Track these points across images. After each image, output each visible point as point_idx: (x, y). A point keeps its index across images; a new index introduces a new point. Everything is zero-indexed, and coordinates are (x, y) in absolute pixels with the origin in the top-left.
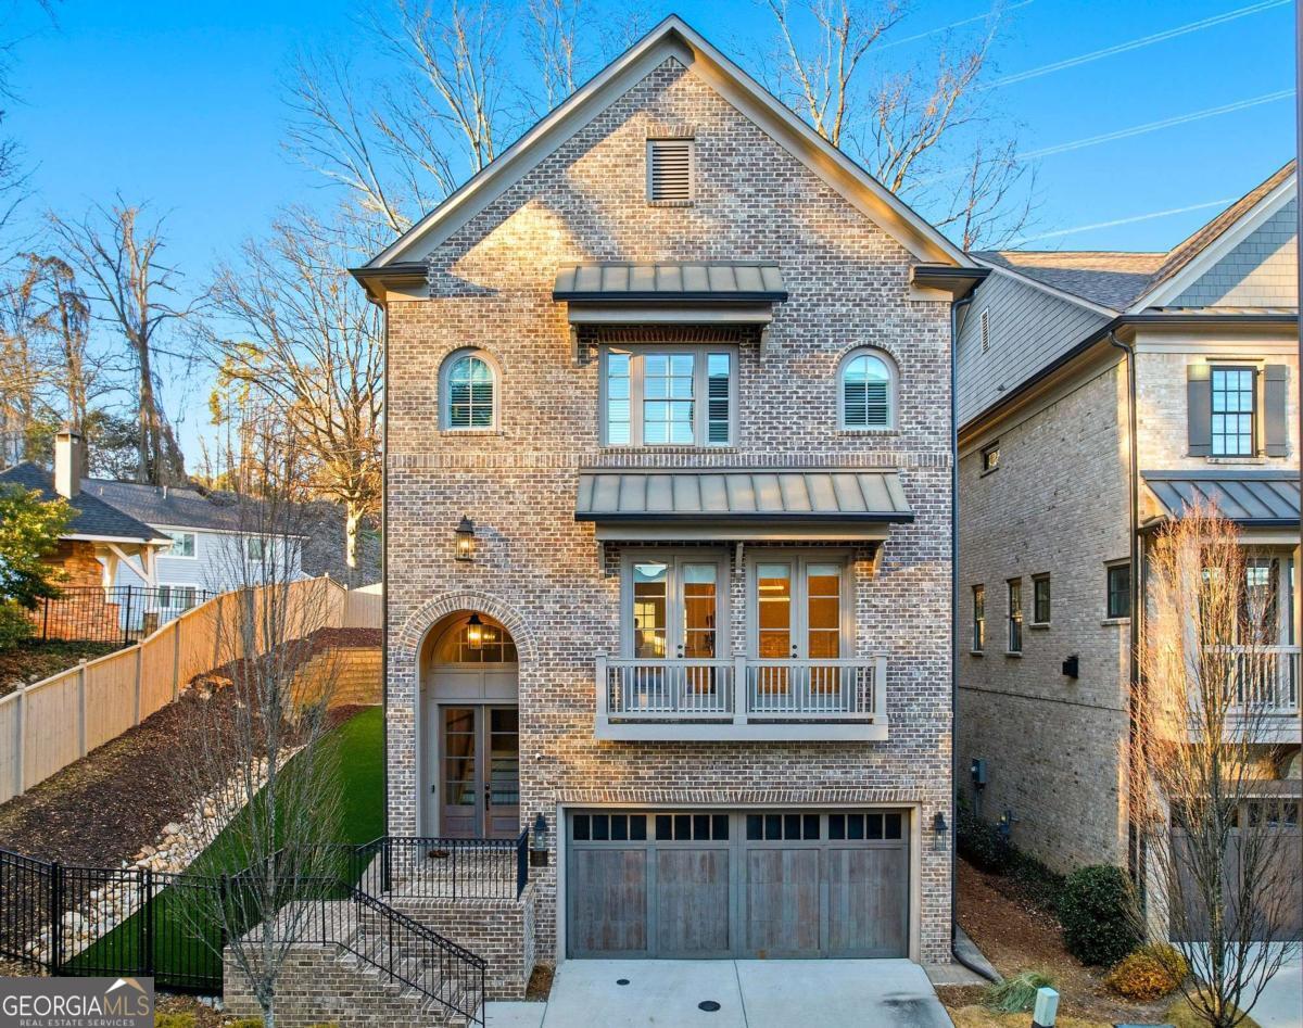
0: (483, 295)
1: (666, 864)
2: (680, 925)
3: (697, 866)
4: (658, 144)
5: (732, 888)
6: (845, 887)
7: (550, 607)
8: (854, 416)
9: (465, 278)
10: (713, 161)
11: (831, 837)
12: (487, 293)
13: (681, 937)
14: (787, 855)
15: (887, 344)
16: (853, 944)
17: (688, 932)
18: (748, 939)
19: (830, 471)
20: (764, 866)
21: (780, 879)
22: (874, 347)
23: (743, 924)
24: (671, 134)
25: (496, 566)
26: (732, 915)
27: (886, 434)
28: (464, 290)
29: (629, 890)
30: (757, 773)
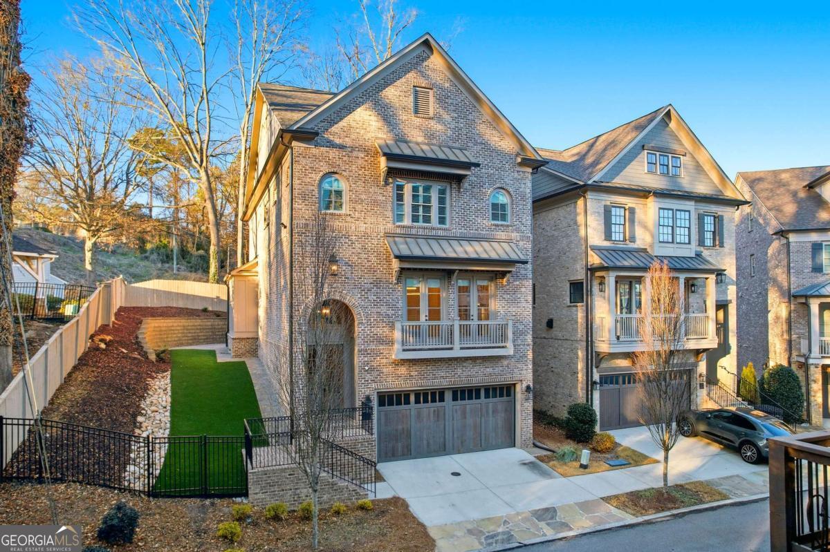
0: (340, 148)
1: (419, 416)
2: (425, 442)
3: (432, 415)
4: (418, 89)
5: (447, 424)
6: (491, 419)
7: (372, 298)
8: (495, 217)
9: (332, 139)
10: (442, 100)
11: (485, 398)
12: (342, 147)
13: (425, 447)
14: (468, 407)
15: (508, 188)
16: (494, 443)
17: (428, 444)
18: (453, 445)
19: (488, 240)
20: (459, 412)
21: (465, 418)
22: (503, 189)
23: (451, 439)
24: (423, 85)
25: (346, 278)
26: (447, 436)
27: (508, 226)
28: (331, 145)
29: (403, 429)
30: (459, 371)
